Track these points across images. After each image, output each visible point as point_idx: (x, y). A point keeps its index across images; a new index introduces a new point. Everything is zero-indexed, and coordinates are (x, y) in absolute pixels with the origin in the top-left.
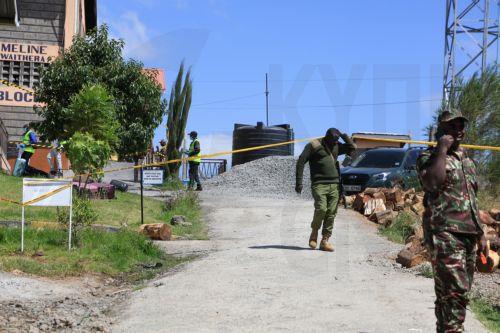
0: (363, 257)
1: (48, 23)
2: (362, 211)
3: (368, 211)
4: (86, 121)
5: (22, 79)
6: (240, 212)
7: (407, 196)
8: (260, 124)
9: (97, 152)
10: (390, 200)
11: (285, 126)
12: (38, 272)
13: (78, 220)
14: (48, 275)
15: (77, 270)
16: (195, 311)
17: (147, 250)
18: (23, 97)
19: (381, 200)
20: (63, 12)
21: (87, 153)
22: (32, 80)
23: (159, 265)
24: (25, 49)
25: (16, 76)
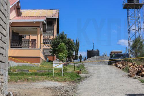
0: (121, 76)
1: (51, 32)
2: (117, 66)
3: (118, 66)
4: (61, 51)
5: (46, 43)
6: (93, 68)
7: (126, 63)
8: (92, 50)
9: (64, 57)
10: (122, 64)
11: (98, 50)
12: (58, 81)
13: (64, 70)
14: (60, 82)
15: (65, 80)
16: (92, 88)
17: (78, 76)
18: (49, 46)
19: (121, 64)
20: (54, 29)
21: (62, 57)
22: (50, 43)
23: (80, 79)
24: (46, 37)
25: (45, 42)
